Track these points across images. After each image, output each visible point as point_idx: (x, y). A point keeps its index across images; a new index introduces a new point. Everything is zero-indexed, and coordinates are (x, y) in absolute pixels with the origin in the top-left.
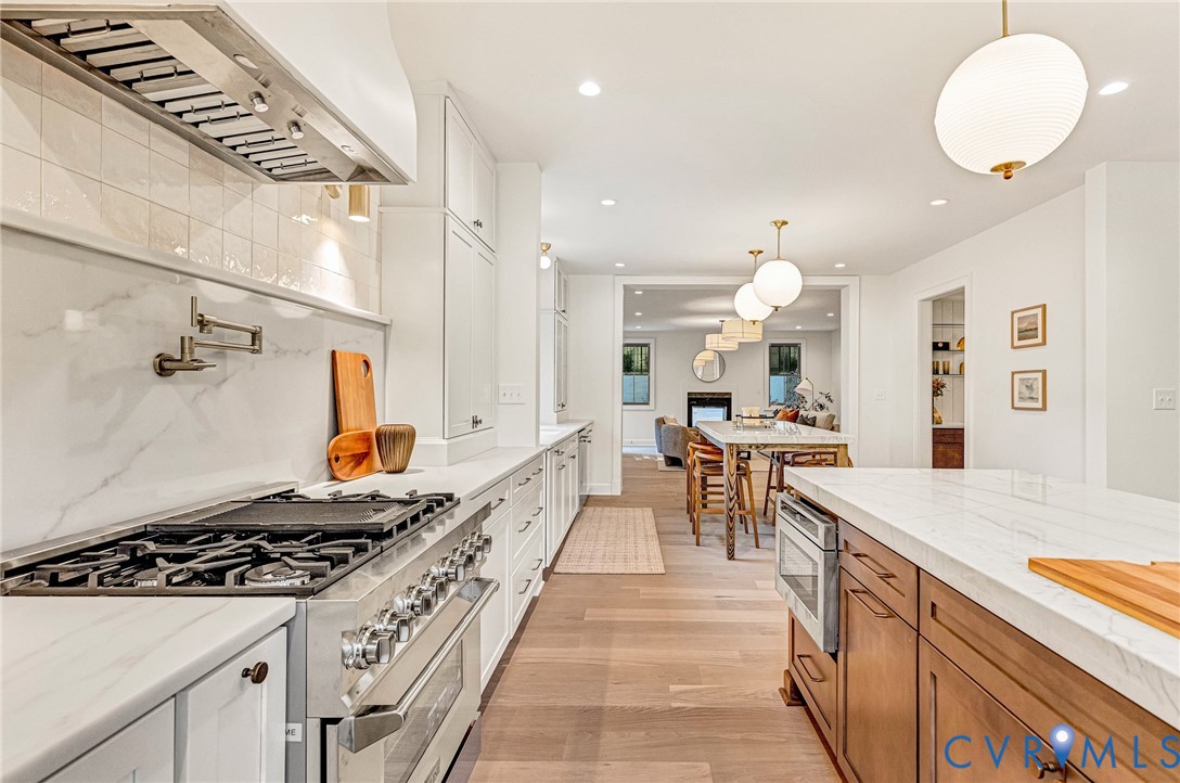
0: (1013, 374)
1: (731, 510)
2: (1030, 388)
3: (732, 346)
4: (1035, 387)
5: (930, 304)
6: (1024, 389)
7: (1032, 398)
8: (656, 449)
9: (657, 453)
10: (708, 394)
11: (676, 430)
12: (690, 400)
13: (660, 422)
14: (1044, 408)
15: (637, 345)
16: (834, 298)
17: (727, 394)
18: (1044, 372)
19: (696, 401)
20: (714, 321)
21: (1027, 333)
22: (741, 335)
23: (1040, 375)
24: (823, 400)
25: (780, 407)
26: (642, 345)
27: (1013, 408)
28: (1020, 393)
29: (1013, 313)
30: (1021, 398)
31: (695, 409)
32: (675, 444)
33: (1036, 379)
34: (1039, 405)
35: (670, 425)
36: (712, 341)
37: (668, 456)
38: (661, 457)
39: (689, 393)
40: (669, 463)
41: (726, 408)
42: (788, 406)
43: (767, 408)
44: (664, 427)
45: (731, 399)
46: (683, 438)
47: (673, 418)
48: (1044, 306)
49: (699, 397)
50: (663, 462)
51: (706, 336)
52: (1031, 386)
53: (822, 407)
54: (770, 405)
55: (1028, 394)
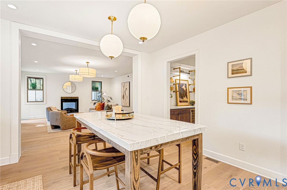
0: (228, 88)
3: (80, 79)
4: (244, 94)
5: (170, 63)
6: (236, 94)
7: (242, 99)
8: (47, 120)
9: (47, 122)
10: (69, 97)
11: (57, 114)
12: (62, 100)
13: (49, 109)
14: (251, 103)
15: (38, 78)
17: (77, 97)
18: (251, 88)
19: (64, 100)
20: (73, 70)
21: (238, 71)
22: (88, 74)
23: (249, 89)
24: (109, 99)
25: (96, 102)
26: (40, 78)
27: (228, 103)
28: (232, 97)
29: (228, 63)
30: (234, 99)
31: (64, 103)
32: (57, 120)
33: (245, 90)
34: (248, 102)
35: (54, 111)
36: (72, 78)
37: (53, 124)
38: (49, 124)
39: (61, 97)
40: (53, 128)
41: (76, 102)
42: (98, 101)
43: (91, 102)
44: (51, 111)
45: (78, 99)
46: (61, 117)
47: (55, 107)
48: (251, 59)
49: (66, 98)
50: (50, 127)
51: (70, 75)
52: (241, 94)
53: (109, 101)
54: (92, 101)
55: (239, 97)
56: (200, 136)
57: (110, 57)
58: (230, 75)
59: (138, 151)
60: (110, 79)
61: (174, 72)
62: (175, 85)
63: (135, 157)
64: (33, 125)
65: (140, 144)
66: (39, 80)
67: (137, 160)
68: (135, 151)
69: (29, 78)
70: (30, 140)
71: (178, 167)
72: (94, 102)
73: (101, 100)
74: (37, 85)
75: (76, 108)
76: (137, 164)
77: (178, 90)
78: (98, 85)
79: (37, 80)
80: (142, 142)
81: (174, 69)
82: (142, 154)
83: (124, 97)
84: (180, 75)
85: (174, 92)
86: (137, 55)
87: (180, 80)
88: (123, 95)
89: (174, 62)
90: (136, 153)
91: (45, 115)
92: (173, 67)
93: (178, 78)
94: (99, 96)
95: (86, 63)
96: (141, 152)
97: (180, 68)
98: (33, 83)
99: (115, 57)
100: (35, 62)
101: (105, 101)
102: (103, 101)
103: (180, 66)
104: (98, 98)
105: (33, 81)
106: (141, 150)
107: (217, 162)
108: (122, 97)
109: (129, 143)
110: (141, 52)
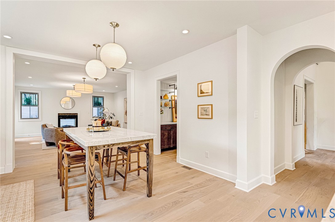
0: (198, 106)
1: (91, 189)
2: (205, 111)
3: (78, 95)
4: (208, 110)
5: (160, 81)
6: (203, 111)
7: (207, 115)
8: (42, 138)
9: (42, 140)
10: (67, 114)
11: (51, 130)
12: (59, 116)
13: (44, 126)
14: (212, 118)
15: (33, 94)
16: (124, 77)
17: (76, 114)
18: (212, 105)
19: (61, 117)
20: (71, 85)
22: (84, 90)
23: (210, 106)
24: (112, 116)
25: (97, 118)
26: (36, 94)
27: (198, 118)
28: (201, 113)
29: (198, 84)
30: (202, 115)
31: (61, 120)
32: (52, 136)
33: (208, 108)
34: (210, 117)
35: (49, 127)
36: (69, 93)
37: (47, 141)
38: (44, 142)
39: (58, 114)
40: (48, 145)
41: (75, 119)
42: (100, 118)
43: (92, 119)
44: (46, 128)
45: (77, 116)
46: (56, 134)
47: (51, 124)
48: (212, 82)
49: (64, 115)
50: (45, 144)
51: (67, 91)
52: (206, 110)
53: (111, 118)
54: (93, 117)
55: (205, 113)
56: (151, 141)
57: (94, 79)
58: (200, 95)
59: (93, 147)
60: (113, 93)
61: (170, 88)
62: (171, 101)
63: (91, 151)
64: (27, 143)
65: (93, 143)
66: (34, 95)
67: (92, 153)
68: (91, 146)
69: (23, 93)
70: (23, 156)
71: (146, 169)
72: (95, 119)
73: (103, 116)
74: (32, 100)
75: (75, 125)
76: (92, 156)
77: (173, 106)
78: (100, 100)
79: (32, 95)
80: (95, 142)
81: (170, 86)
82: (96, 150)
83: (126, 113)
84: (174, 92)
85: (170, 108)
86: (130, 73)
87: (174, 96)
88: (125, 112)
89: (166, 79)
90: (92, 149)
91: (40, 133)
92: (168, 84)
93: (173, 94)
94: (100, 113)
95: (83, 78)
96: (96, 149)
97: (174, 85)
98: (27, 97)
99: (99, 78)
100: (29, 77)
101: (106, 118)
102: (104, 117)
103: (175, 83)
104: (99, 114)
105: (28, 96)
106: (96, 147)
107: (190, 169)
108: (125, 113)
109: (85, 142)
110: (134, 70)
